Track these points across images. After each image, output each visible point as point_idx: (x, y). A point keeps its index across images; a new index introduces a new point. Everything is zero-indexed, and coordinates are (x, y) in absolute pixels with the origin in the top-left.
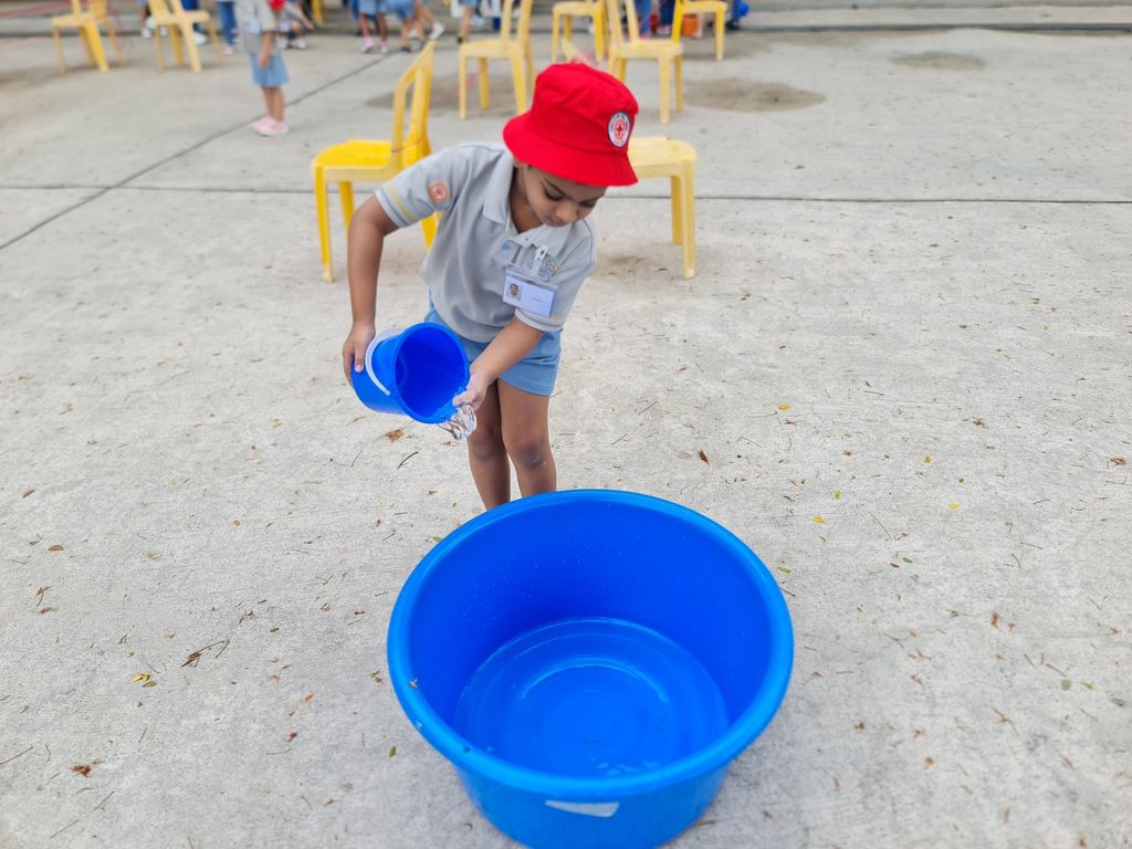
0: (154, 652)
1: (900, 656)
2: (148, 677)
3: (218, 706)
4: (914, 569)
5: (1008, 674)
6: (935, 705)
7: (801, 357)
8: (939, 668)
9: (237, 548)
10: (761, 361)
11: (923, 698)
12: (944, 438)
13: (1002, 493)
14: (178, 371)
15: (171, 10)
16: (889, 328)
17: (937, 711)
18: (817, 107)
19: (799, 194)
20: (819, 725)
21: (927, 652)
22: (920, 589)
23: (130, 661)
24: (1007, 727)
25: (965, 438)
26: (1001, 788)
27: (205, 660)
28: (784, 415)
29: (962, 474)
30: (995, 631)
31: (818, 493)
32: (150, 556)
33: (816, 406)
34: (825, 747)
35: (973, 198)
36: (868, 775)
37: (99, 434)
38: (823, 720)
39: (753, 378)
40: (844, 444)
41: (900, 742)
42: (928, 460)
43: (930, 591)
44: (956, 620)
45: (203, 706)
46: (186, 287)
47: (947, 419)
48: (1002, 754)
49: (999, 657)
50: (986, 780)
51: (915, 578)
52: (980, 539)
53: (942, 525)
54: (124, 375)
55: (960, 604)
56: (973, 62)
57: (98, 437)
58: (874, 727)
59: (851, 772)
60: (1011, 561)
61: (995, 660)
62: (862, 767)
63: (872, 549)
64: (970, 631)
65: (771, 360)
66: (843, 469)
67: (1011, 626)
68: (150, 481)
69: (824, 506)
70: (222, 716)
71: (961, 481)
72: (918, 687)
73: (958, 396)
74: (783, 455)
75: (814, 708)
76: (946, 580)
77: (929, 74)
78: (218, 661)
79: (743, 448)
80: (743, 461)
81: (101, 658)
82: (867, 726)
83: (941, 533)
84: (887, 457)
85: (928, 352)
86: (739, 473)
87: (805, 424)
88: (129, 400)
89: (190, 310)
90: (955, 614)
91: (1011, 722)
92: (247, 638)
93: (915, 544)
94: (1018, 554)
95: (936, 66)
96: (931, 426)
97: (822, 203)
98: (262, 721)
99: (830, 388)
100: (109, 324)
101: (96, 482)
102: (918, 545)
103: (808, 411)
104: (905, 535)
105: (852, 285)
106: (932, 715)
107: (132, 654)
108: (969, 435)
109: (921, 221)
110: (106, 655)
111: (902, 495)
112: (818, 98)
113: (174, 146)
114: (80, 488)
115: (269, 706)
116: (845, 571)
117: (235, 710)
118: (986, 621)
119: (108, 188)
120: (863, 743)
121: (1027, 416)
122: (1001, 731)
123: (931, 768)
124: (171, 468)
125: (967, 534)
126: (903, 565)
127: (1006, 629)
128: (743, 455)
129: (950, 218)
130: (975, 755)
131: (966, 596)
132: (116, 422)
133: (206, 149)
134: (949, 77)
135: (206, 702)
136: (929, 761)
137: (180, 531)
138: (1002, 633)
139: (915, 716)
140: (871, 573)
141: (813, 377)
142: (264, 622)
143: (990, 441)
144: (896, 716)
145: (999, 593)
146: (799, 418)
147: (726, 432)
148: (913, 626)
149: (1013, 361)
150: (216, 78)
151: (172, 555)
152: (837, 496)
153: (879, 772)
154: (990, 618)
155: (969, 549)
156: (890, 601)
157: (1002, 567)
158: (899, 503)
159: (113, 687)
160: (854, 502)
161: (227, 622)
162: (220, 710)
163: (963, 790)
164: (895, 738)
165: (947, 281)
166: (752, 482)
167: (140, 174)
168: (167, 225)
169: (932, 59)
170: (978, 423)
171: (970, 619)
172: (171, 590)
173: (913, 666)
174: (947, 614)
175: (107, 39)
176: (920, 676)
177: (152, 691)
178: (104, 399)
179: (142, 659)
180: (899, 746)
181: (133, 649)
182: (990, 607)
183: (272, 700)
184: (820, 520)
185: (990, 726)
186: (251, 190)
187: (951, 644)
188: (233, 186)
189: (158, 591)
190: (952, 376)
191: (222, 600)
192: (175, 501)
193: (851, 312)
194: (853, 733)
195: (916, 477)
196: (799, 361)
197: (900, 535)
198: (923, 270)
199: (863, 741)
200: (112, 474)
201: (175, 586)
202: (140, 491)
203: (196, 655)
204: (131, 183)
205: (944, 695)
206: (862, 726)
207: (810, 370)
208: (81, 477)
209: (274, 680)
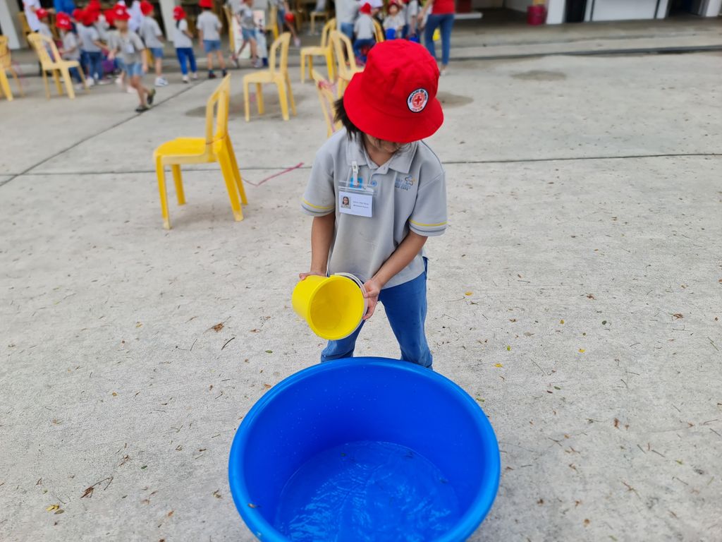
0: (61, 489)
1: (560, 452)
2: (58, 507)
3: (108, 524)
4: (562, 393)
5: (629, 459)
6: (586, 483)
7: (475, 261)
8: (586, 458)
9: (116, 412)
10: (451, 265)
11: (578, 479)
12: (571, 307)
13: (610, 340)
14: (68, 294)
15: (54, 60)
16: (528, 240)
17: (588, 487)
18: (468, 106)
19: (464, 160)
20: (514, 503)
21: (577, 449)
22: (567, 406)
23: (45, 497)
24: (633, 494)
25: (583, 306)
26: (633, 535)
27: (98, 491)
28: (469, 299)
29: (584, 330)
30: (617, 431)
31: (496, 348)
32: (55, 422)
33: (488, 292)
34: (520, 518)
35: (569, 157)
36: (549, 535)
37: (16, 339)
38: (517, 501)
39: (448, 276)
40: (510, 315)
41: (567, 510)
42: (562, 322)
43: (574, 407)
44: (592, 425)
45: (97, 525)
46: (71, 237)
47: (571, 295)
48: (632, 512)
49: (622, 448)
50: (624, 531)
51: (564, 399)
52: (600, 371)
53: (576, 363)
54: (32, 298)
55: (594, 414)
56: (558, 75)
57: (15, 342)
58: (549, 501)
59: (538, 533)
60: (622, 384)
61: (620, 449)
62: (545, 529)
63: (534, 382)
64: (602, 432)
65: (457, 264)
66: (510, 331)
67: (627, 426)
68: (52, 370)
69: (501, 356)
70: (111, 531)
71: (584, 334)
72: (574, 472)
73: (576, 280)
74: (471, 325)
75: (510, 492)
76: (583, 399)
77: (533, 84)
78: (106, 492)
79: (446, 322)
80: (446, 330)
81: (25, 496)
82: (546, 502)
83: (576, 369)
84: (537, 322)
85: (554, 254)
86: (444, 338)
87: (483, 303)
88: (35, 315)
89: (75, 253)
90: (591, 421)
91: (634, 490)
92: (125, 474)
93: (559, 377)
94: (625, 378)
95: (537, 79)
96: (562, 300)
97: (479, 164)
98: (140, 533)
99: (496, 280)
100: (20, 265)
101: (15, 373)
102: (563, 378)
103: (483, 295)
104: (554, 372)
105: (503, 214)
106: (585, 490)
107: (46, 492)
108: (586, 304)
109: (540, 172)
110: (28, 493)
111: (549, 345)
112: (470, 100)
113: (59, 147)
114: (4, 378)
115: (143, 521)
116: (519, 398)
117: (120, 526)
118: (611, 424)
119: (16, 175)
120: (544, 513)
121: (619, 291)
122: (629, 497)
123: (589, 526)
124: (67, 359)
125: (592, 369)
126: (555, 391)
127: (624, 429)
128: (446, 326)
129: (557, 170)
130: (615, 514)
131: (596, 409)
132: (27, 331)
133: (80, 147)
134: (546, 85)
135: (100, 522)
136: (587, 521)
137: (75, 403)
138: (621, 432)
139: (574, 491)
140: (535, 398)
141: (484, 274)
142: (136, 462)
143: (599, 308)
144: (563, 493)
145: (616, 405)
146: (479, 300)
147: (433, 312)
148: (566, 431)
149: (606, 256)
150: (86, 101)
151: (70, 420)
152: (508, 349)
153: (556, 532)
154: (613, 423)
155: (595, 378)
156: (550, 416)
157: (616, 388)
158: (547, 351)
159: (33, 516)
160: (519, 352)
161: (111, 464)
162: (110, 527)
163: (610, 539)
164: (563, 507)
165: (561, 209)
166: (454, 343)
167: (37, 165)
168: (57, 197)
169: (534, 75)
170: (590, 297)
171: (601, 424)
172: (71, 445)
173: (568, 458)
174: (586, 421)
175: (11, 80)
176: (575, 464)
177: (61, 517)
178: (19, 316)
179: (53, 494)
180: (567, 513)
181: (47, 488)
182: (612, 415)
183: (146, 517)
184: (498, 365)
185: (622, 494)
186: (112, 172)
187: (591, 441)
188: (99, 171)
189: (62, 446)
190: (570, 268)
191: (106, 449)
192: (70, 382)
193: (503, 231)
194: (536, 507)
195: (556, 333)
196: (475, 263)
197: (551, 372)
198: (545, 203)
199: (543, 511)
200: (26, 367)
201: (73, 441)
202: (46, 377)
203: (91, 489)
204: (30, 172)
205: (591, 476)
206: (541, 501)
207: (482, 269)
208: (5, 370)
209: (146, 503)
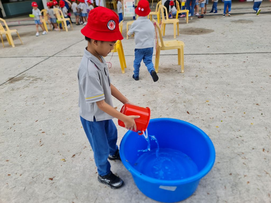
0: (65, 154)
1: (240, 158)
2: (64, 160)
3: (80, 166)
4: (242, 138)
5: (268, 163)
6: (249, 170)
7: (211, 90)
8: (250, 161)
9: (82, 133)
10: (201, 91)
11: (246, 168)
12: (249, 108)
13: (264, 121)
14: (67, 95)
16: (233, 83)
17: (250, 171)
18: (212, 33)
19: (209, 53)
20: (220, 174)
21: (247, 157)
22: (244, 143)
23: (60, 156)
24: (268, 175)
25: (254, 108)
26: (267, 189)
27: (76, 156)
28: (207, 103)
29: (254, 116)
30: (264, 153)
31: (217, 121)
32: (63, 134)
33: (215, 101)
34: (222, 179)
35: (253, 52)
36: (233, 185)
37: (51, 108)
38: (221, 173)
39: (199, 95)
40: (223, 110)
41: (241, 178)
42: (245, 113)
43: (247, 143)
44: (254, 150)
45: (76, 166)
46: (68, 77)
47: (249, 104)
48: (267, 181)
49: (265, 159)
50: (263, 187)
51: (243, 140)
52: (259, 131)
53: (249, 128)
54: (56, 96)
55: (255, 147)
56: (251, 21)
57: (51, 109)
58: (234, 174)
59: (228, 184)
60: (267, 136)
61: (264, 159)
62: (231, 183)
63: (231, 134)
64: (257, 153)
65: (204, 90)
66: (223, 115)
67: (268, 152)
68: (62, 118)
69: (218, 124)
70: (81, 168)
71: (254, 118)
72: (245, 166)
73: (252, 98)
74: (208, 112)
75: (219, 170)
76: (251, 141)
77: (240, 24)
78: (79, 156)
79: (198, 111)
80: (198, 114)
81: (54, 155)
82: (233, 175)
83: (249, 130)
84: (234, 112)
85: (243, 88)
86: (197, 116)
87: (213, 105)
88: (57, 101)
89: (69, 82)
90: (253, 149)
92: (85, 152)
93: (242, 133)
94: (269, 135)
95: (241, 22)
96: (245, 105)
97: (215, 55)
98: (90, 169)
99: (218, 97)
100: (52, 85)
101: (51, 119)
102: (243, 133)
103: (213, 102)
104: (239, 130)
105: (223, 73)
106: (248, 172)
107: (61, 155)
108: (255, 107)
109: (240, 58)
110: (55, 155)
111: (238, 121)
112: (212, 31)
113: (64, 48)
114: (48, 120)
115: (91, 166)
116: (225, 138)
117: (83, 167)
118: (261, 151)
119: (50, 57)
120: (232, 178)
121: (270, 103)
122: (266, 176)
123: (249, 184)
124: (67, 116)
125: (256, 130)
126: (240, 137)
127: (267, 152)
128: (198, 112)
129: (247, 57)
130: (260, 181)
131: (256, 145)
132: (54, 106)
133: (70, 48)
134: (245, 25)
135: (77, 165)
136: (248, 182)
137: (69, 129)
138: (266, 153)
139: (244, 172)
140: (231, 139)
141: (214, 94)
142: (88, 148)
143: (261, 109)
144: (239, 172)
145: (264, 144)
146: (212, 104)
147: (193, 107)
148: (243, 151)
149: (265, 90)
150: (72, 32)
151: (68, 134)
152: (222, 121)
153: (236, 185)
154: (262, 150)
155: (256, 134)
156: (237, 146)
157: (265, 138)
158: (238, 123)
159: (57, 161)
160: (226, 123)
161: (81, 148)
162: (80, 167)
163: (257, 189)
164: (239, 177)
165: (247, 72)
166: (201, 118)
167: (56, 54)
168: (63, 64)
169: (240, 21)
170: (257, 104)
171: (257, 150)
172: (68, 141)
173: (243, 161)
174: (251, 149)
175: (48, 25)
176: (245, 163)
177: (65, 162)
178: (52, 101)
179: (63, 156)
180: (241, 179)
181: (61, 154)
182: (262, 147)
183: (91, 165)
184: (217, 127)
185: (263, 175)
186: (81, 56)
187: (253, 156)
188: (77, 56)
189: (66, 141)
190: (250, 94)
191: (79, 143)
192: (68, 122)
193: (223, 79)
194: (229, 176)
195: (242, 117)
196: (211, 91)
197: (238, 130)
198: (241, 69)
199: (231, 177)
200: (54, 117)
201: (69, 140)
202: (60, 120)
203: (74, 155)
204: (54, 56)
205: (251, 167)
206: (231, 174)
207: (213, 93)
208: (48, 118)
209: (91, 161)
